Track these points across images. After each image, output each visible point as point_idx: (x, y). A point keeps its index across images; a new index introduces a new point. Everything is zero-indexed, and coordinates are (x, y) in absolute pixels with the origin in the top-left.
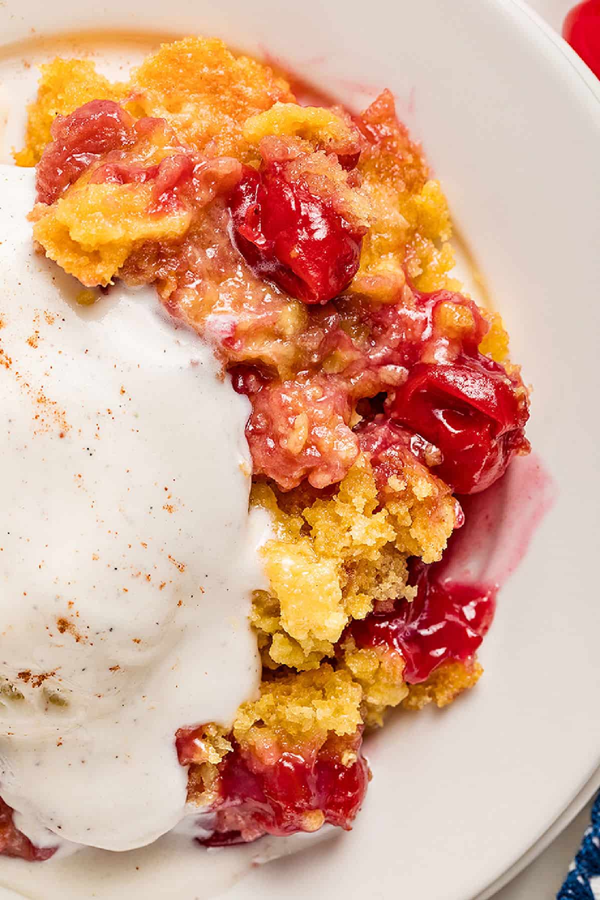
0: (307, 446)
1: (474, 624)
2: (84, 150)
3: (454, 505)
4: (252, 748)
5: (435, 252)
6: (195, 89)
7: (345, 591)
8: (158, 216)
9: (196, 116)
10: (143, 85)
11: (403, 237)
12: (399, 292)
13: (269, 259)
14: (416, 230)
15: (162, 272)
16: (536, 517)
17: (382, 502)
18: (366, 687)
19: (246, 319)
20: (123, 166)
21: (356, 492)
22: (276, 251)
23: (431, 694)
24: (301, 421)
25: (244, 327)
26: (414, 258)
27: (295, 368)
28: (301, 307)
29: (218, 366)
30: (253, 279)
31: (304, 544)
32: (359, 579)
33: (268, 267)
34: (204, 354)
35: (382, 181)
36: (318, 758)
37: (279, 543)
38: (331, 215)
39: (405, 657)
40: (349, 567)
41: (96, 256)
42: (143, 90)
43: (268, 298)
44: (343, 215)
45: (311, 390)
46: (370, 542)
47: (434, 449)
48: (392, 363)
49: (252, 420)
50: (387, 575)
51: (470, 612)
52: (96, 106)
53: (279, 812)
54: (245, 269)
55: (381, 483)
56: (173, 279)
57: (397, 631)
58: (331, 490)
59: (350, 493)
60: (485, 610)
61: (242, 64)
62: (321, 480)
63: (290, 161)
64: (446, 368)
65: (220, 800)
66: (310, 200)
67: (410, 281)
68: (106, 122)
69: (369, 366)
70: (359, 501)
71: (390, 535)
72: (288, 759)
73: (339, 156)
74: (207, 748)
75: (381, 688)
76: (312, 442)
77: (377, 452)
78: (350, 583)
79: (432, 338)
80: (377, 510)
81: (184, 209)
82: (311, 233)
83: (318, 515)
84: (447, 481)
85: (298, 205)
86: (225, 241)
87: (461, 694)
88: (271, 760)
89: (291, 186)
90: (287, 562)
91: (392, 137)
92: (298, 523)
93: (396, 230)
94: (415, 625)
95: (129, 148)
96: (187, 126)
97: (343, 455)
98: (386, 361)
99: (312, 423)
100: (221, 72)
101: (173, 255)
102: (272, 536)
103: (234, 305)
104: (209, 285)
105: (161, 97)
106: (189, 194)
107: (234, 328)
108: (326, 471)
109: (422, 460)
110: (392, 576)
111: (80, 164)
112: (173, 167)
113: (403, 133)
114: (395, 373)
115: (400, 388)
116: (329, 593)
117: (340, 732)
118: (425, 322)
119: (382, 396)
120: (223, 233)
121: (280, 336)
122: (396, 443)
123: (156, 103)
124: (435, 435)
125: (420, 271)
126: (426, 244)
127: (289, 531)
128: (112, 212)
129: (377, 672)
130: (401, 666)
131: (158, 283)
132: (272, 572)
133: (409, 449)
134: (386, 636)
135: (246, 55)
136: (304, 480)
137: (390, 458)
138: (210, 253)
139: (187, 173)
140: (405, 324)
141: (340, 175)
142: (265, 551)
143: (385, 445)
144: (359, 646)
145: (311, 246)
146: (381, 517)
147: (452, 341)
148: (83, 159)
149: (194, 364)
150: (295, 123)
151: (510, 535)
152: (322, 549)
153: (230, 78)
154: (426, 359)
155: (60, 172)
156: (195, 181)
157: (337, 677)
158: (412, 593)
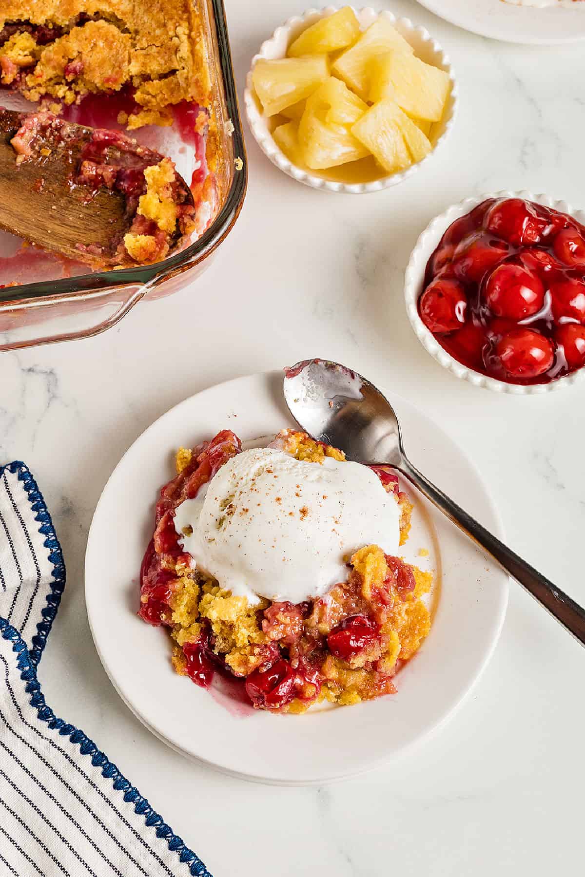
0: (278, 621)
1: (198, 676)
2: (399, 574)
3: (243, 673)
4: (177, 582)
5: (335, 695)
6: (412, 621)
7: (223, 623)
8: (372, 587)
9: (402, 619)
10: (418, 603)
11: (343, 683)
12: (324, 675)
13: (347, 625)
14: (344, 690)
15: (351, 585)
16: (230, 710)
17: (252, 645)
18: (187, 629)
19: (328, 610)
20: (391, 583)
21: (258, 635)
22: (349, 627)
23: (177, 656)
24: (288, 620)
25: (325, 609)
26: (335, 685)
27: (306, 626)
28: (327, 632)
29: (314, 597)
30: (341, 618)
31: (244, 613)
32: (226, 630)
33: (344, 625)
34: (318, 593)
35: (365, 680)
36: (166, 604)
37: (247, 604)
38: (358, 650)
39: (194, 644)
40: (231, 626)
41: (362, 561)
42: (416, 602)
43: (333, 622)
44: (356, 654)
45: (297, 629)
46: (239, 635)
47: (265, 670)
48: (299, 664)
49: (292, 605)
50: (225, 643)
51: (202, 676)
52: (414, 582)
53: (151, 587)
54: (345, 616)
55: (258, 645)
56: (348, 588)
57: (203, 644)
58: (260, 627)
59: (258, 633)
60: (201, 683)
61: (417, 642)
62: (265, 623)
63: (380, 643)
64: (293, 681)
65: (162, 568)
66: (365, 643)
67: (327, 680)
68: (407, 583)
69: (300, 655)
70: (254, 635)
71: (239, 645)
72: (169, 593)
73: (377, 661)
74: (181, 566)
75: (185, 634)
76: (279, 623)
77: (269, 648)
78: (226, 626)
79: (305, 680)
80: (249, 642)
81: (372, 597)
82: (353, 640)
83: (253, 620)
84: (252, 673)
85: (364, 638)
86: (357, 612)
87: (174, 668)
88: (170, 587)
89: (371, 639)
90: (240, 604)
91: (380, 689)
92: (251, 614)
93: (346, 681)
94: (204, 652)
95: (396, 588)
96: (400, 614)
97: (271, 632)
98: (300, 662)
99: (286, 625)
100: (416, 632)
101: (356, 591)
102: (249, 603)
103: (334, 608)
104: (342, 601)
105: (412, 608)
106: (376, 601)
107: (326, 605)
108: (267, 626)
109: (262, 665)
110: (224, 645)
111: (395, 571)
112: (387, 597)
113: (380, 695)
114: (295, 664)
115: (290, 665)
116: (225, 616)
117: (173, 614)
118: (311, 680)
119: (288, 658)
120: (360, 612)
121: (320, 622)
122: (271, 656)
123: (410, 605)
124: (270, 672)
125: (329, 686)
126: (338, 692)
127: (250, 610)
128: (375, 570)
129: (191, 634)
130: (191, 642)
131: (347, 583)
132: (237, 598)
133: (267, 661)
134: (203, 639)
135: (420, 646)
136: (266, 618)
137: (266, 651)
138: (354, 605)
139: (384, 602)
140: (312, 673)
141: (371, 659)
142: (246, 599)
143: (272, 652)
144: (202, 629)
145: (348, 638)
146: (246, 642)
147: (301, 687)
148: (397, 572)
149: (316, 588)
150: (392, 650)
151: (226, 700)
152: (241, 618)
153: (413, 635)
154: (297, 676)
155: (393, 563)
156: (380, 605)
157: (194, 618)
158: (216, 652)
